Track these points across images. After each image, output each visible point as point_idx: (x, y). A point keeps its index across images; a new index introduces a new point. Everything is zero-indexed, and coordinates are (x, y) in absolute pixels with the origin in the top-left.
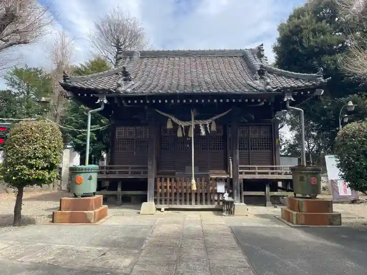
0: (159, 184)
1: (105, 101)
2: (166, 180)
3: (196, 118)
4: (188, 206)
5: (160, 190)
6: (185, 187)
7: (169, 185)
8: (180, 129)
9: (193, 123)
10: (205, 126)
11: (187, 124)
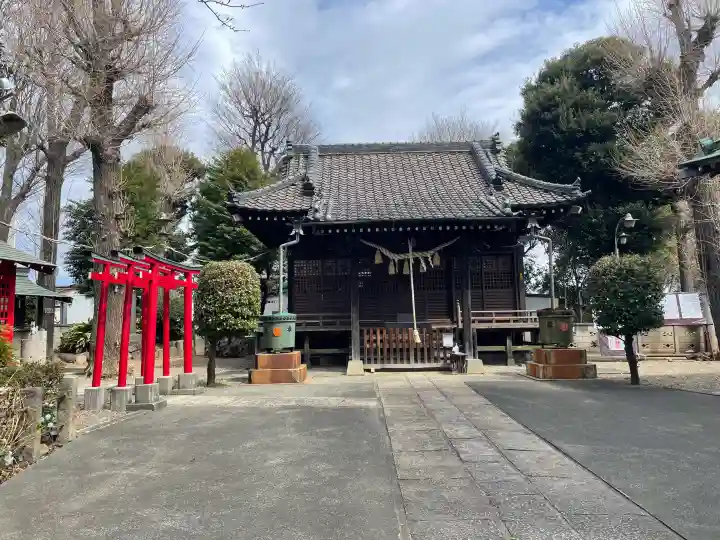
0: (366, 338)
1: (302, 233)
2: (375, 333)
3: (414, 250)
4: (405, 366)
5: (368, 346)
6: (401, 341)
7: (379, 338)
8: (392, 263)
9: (411, 256)
10: (426, 259)
11: (402, 257)
